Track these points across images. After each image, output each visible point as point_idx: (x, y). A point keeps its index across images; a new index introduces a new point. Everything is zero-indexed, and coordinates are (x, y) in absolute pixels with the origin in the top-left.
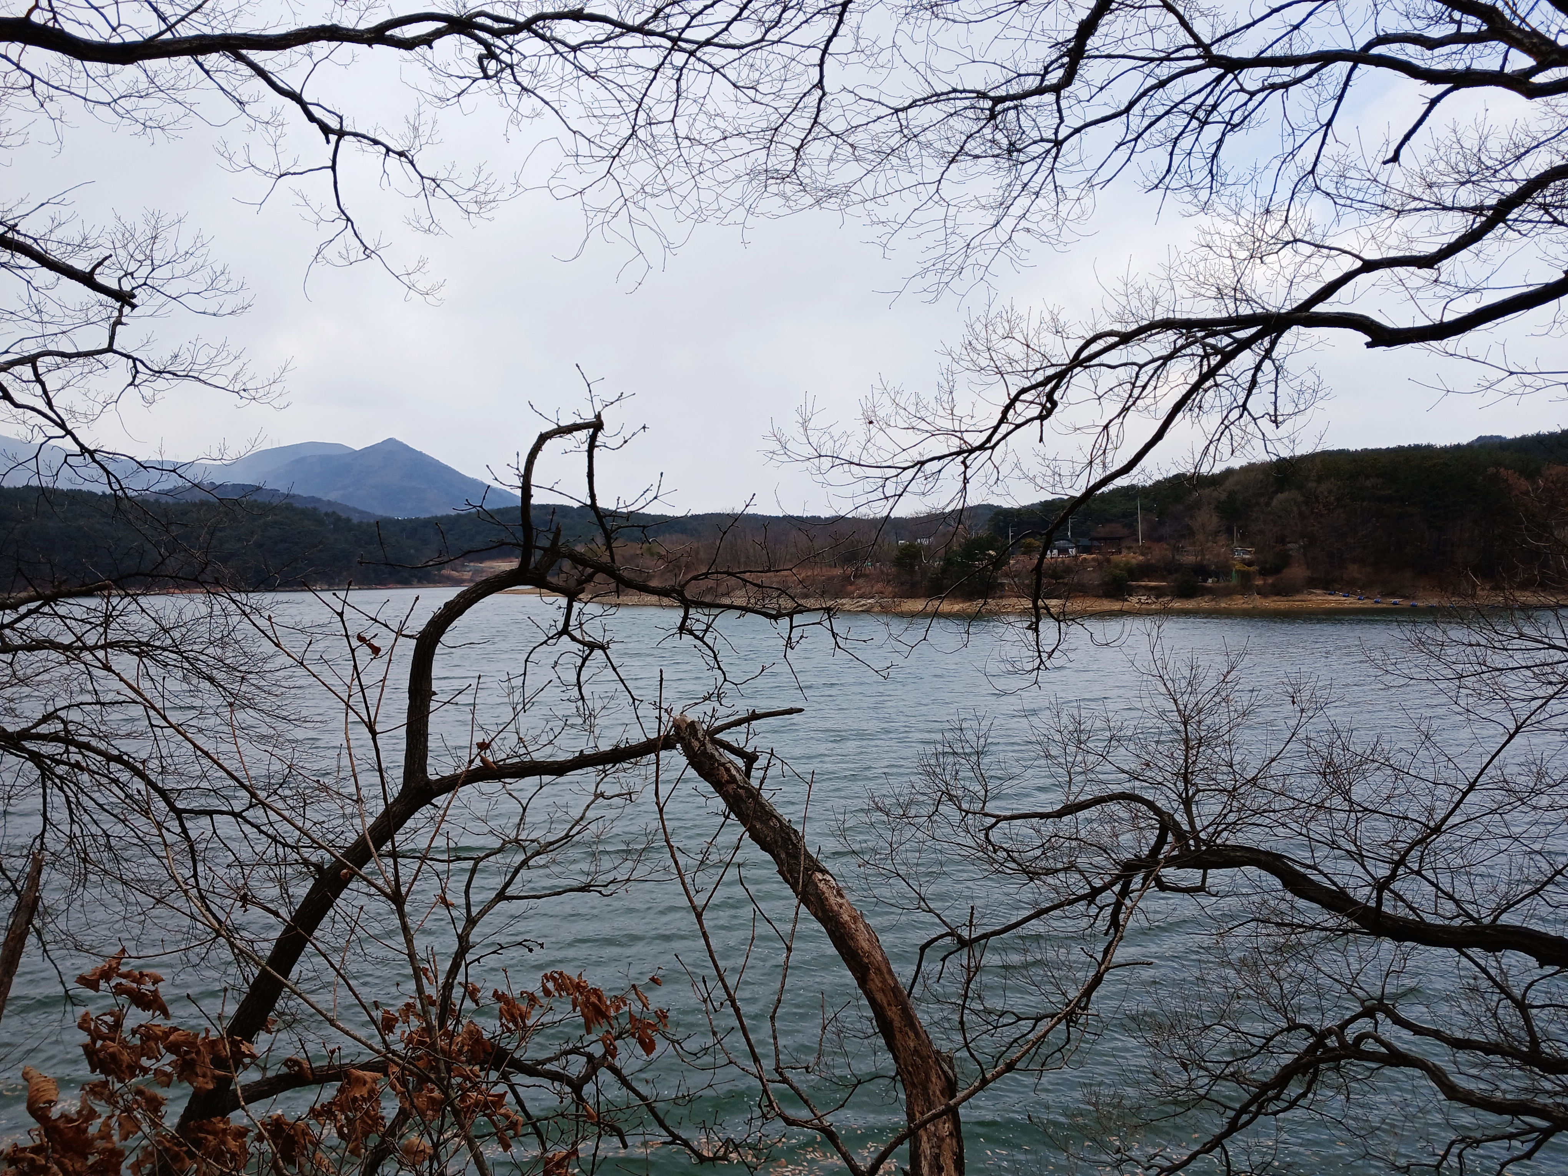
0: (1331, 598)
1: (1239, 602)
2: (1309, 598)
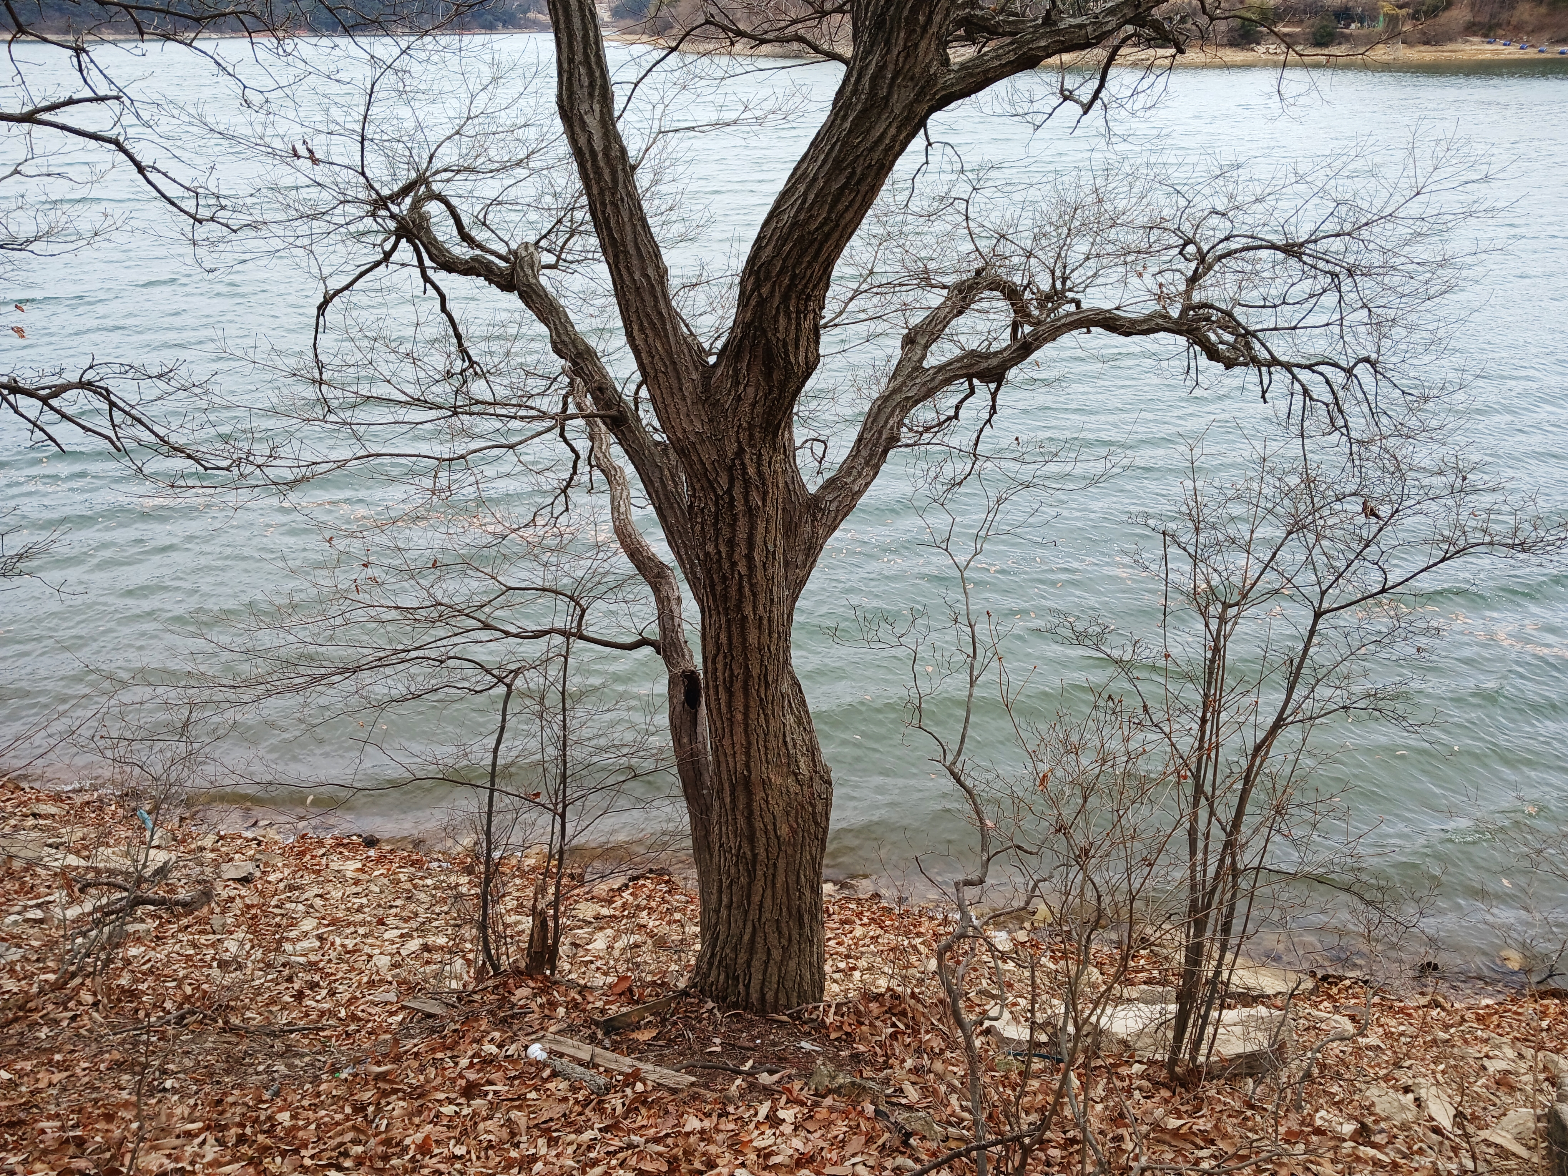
0: (1489, 47)
1: (1380, 53)
2: (1463, 47)
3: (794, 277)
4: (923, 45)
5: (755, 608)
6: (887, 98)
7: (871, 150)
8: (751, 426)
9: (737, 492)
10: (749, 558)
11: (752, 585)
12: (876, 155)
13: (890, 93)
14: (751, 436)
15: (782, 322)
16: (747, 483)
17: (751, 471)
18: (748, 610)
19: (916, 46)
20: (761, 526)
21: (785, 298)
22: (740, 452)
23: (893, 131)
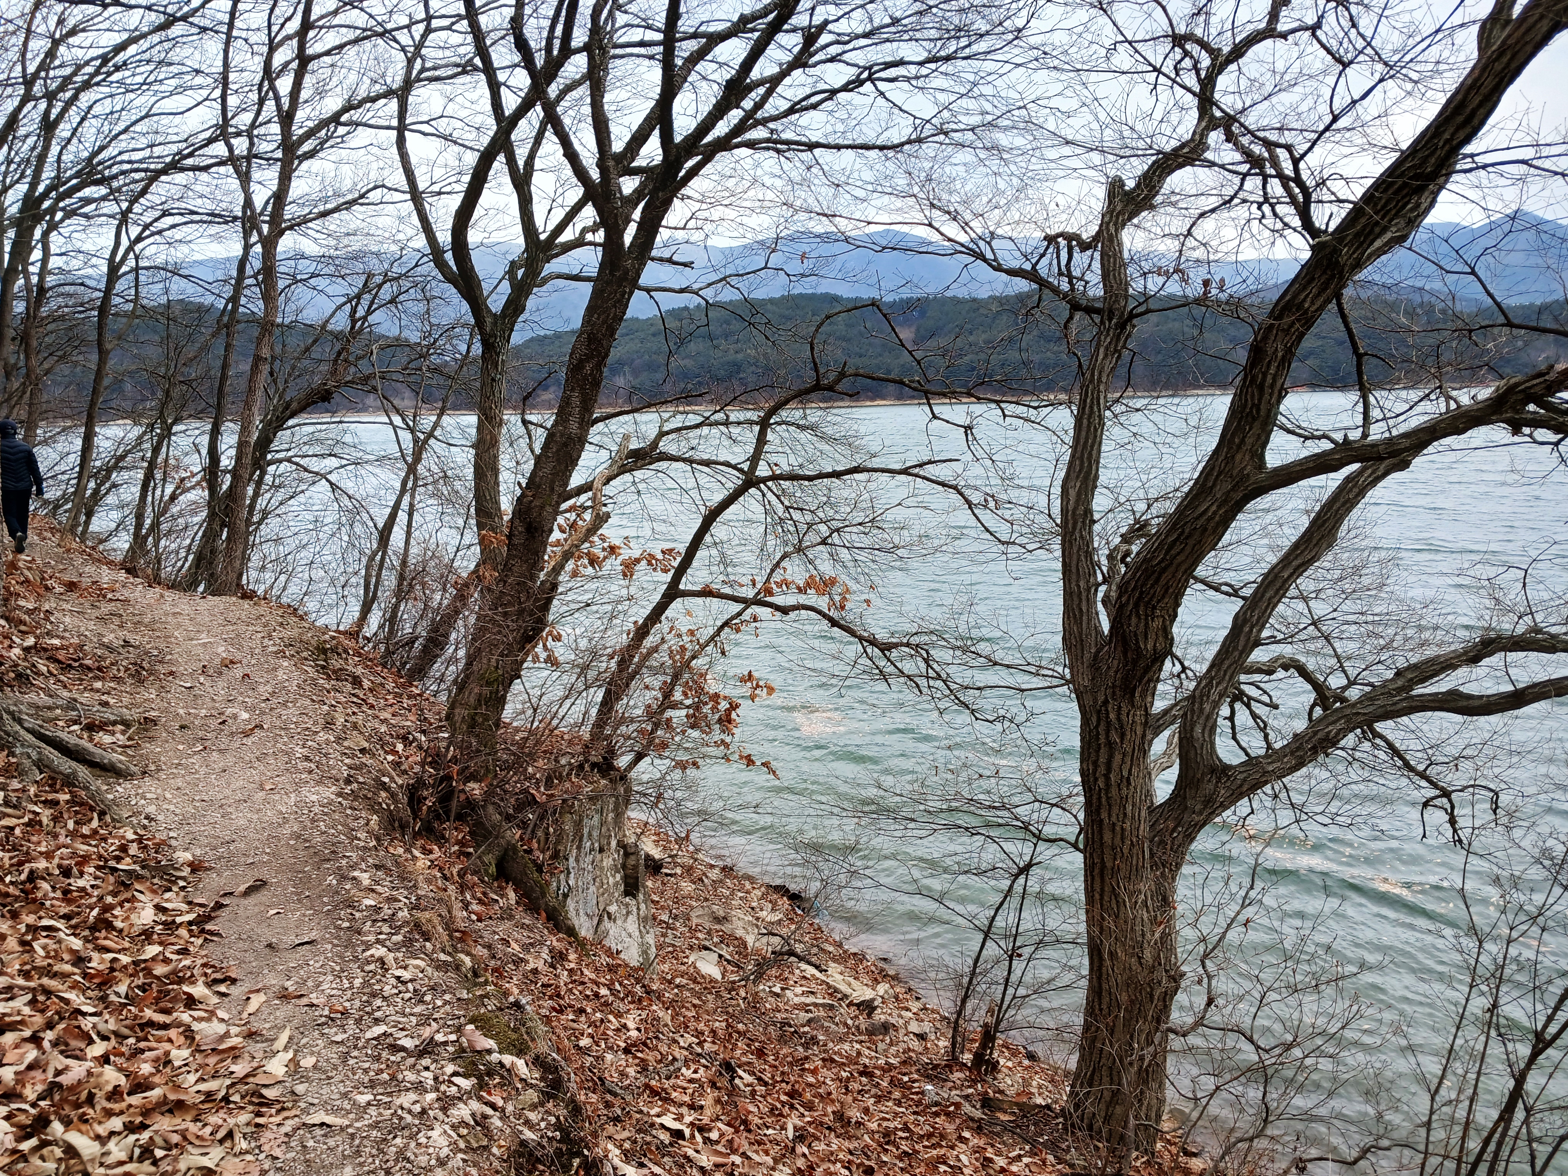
3: (1141, 593)
4: (1238, 457)
5: (1110, 816)
6: (1212, 488)
7: (1197, 518)
8: (1114, 687)
9: (1101, 729)
10: (1107, 777)
11: (1108, 798)
12: (1200, 523)
13: (1214, 485)
14: (1114, 693)
15: (1134, 620)
16: (1109, 723)
17: (1112, 716)
18: (1104, 815)
19: (1233, 457)
20: (1118, 757)
21: (1136, 605)
22: (1106, 702)
23: (1214, 508)
